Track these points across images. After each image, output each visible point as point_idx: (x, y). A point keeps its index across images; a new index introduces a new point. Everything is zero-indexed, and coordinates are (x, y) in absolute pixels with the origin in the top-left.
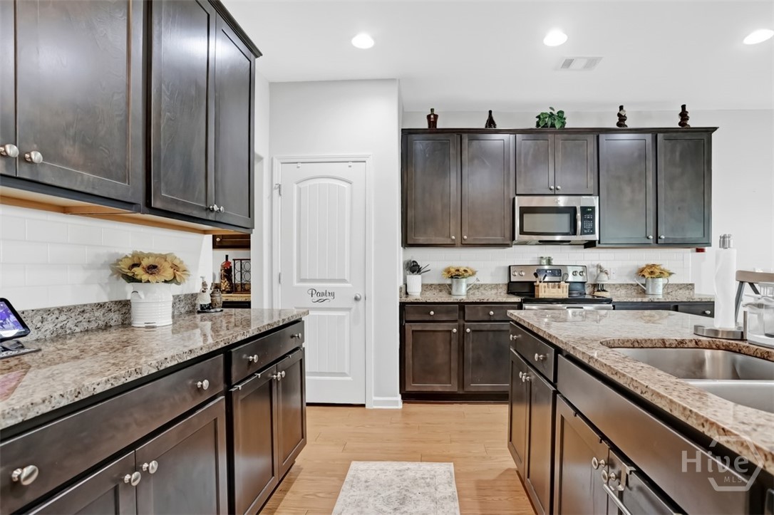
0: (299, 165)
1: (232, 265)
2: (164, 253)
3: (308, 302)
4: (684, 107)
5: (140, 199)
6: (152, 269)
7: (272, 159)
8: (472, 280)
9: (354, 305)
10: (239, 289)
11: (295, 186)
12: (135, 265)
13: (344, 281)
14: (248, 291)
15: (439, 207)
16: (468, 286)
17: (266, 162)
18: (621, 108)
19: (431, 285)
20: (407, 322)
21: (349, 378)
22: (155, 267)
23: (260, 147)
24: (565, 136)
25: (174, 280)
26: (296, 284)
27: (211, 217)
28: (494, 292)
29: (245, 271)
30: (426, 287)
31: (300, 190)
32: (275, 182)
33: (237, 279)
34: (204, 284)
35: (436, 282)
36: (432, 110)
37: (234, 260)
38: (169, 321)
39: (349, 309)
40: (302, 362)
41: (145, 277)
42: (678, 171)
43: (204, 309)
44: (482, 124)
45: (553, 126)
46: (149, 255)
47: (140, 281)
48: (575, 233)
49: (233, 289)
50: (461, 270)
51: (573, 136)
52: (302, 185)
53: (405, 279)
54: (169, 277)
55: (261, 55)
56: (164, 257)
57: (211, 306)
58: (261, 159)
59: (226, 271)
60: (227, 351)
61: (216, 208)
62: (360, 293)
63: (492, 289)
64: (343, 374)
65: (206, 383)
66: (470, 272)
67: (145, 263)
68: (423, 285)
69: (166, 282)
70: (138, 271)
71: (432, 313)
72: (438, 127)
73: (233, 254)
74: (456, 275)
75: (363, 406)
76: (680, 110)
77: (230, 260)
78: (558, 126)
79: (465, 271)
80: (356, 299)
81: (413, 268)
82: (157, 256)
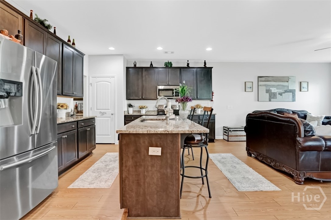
0: (97, 78)
1: (78, 105)
2: (64, 103)
3: (99, 115)
4: (205, 61)
5: (61, 93)
6: (62, 106)
7: (89, 76)
8: (147, 109)
9: (111, 116)
10: (80, 112)
11: (96, 84)
12: (58, 106)
13: (109, 109)
14: (82, 113)
15: (136, 89)
16: (145, 111)
17: (87, 77)
18: (188, 61)
19: (136, 111)
20: (126, 120)
21: (110, 136)
22: (63, 106)
23: (85, 73)
24: (171, 69)
25: (66, 109)
26: (96, 110)
27: (74, 95)
28: (154, 112)
29: (82, 107)
30: (134, 111)
31: (97, 84)
32: (90, 82)
33: (79, 109)
34: (72, 110)
35: (137, 110)
36: (135, 61)
37: (79, 104)
38: (65, 117)
39: (110, 117)
40: (95, 128)
41: (61, 108)
42: (203, 79)
43: (72, 116)
44: (149, 66)
45: (168, 66)
46: (61, 104)
47: (60, 109)
48: (173, 96)
49: (78, 112)
50: (143, 106)
51: (174, 69)
52: (98, 83)
53: (128, 109)
54: (66, 108)
55: (85, 55)
56: (64, 104)
57: (73, 115)
58: (86, 76)
59: (76, 107)
60: (77, 121)
61: (75, 93)
62: (113, 113)
63: (153, 112)
64: (109, 135)
65: (74, 126)
66: (146, 107)
67: (61, 105)
68: (133, 111)
69: (65, 109)
70: (59, 107)
71: (133, 118)
72: (137, 66)
73: (78, 102)
74: (142, 108)
75: (114, 144)
76: (204, 62)
77: (77, 104)
78: (169, 66)
79: (144, 107)
80: (112, 114)
81: (130, 106)
82: (63, 104)
